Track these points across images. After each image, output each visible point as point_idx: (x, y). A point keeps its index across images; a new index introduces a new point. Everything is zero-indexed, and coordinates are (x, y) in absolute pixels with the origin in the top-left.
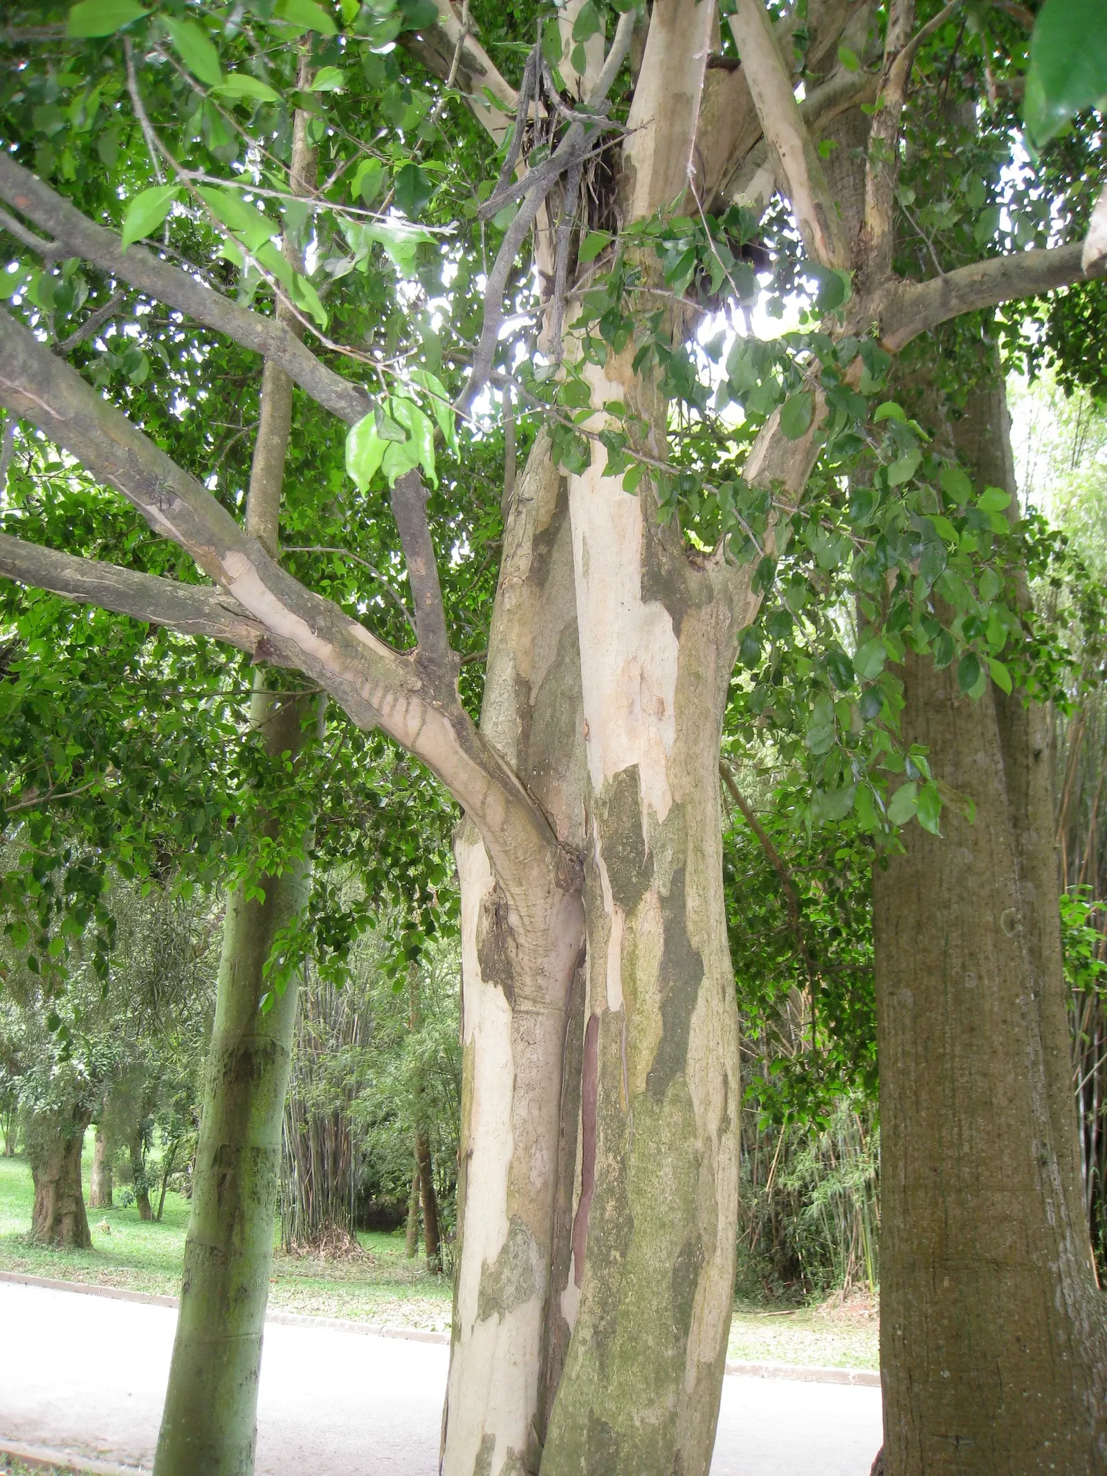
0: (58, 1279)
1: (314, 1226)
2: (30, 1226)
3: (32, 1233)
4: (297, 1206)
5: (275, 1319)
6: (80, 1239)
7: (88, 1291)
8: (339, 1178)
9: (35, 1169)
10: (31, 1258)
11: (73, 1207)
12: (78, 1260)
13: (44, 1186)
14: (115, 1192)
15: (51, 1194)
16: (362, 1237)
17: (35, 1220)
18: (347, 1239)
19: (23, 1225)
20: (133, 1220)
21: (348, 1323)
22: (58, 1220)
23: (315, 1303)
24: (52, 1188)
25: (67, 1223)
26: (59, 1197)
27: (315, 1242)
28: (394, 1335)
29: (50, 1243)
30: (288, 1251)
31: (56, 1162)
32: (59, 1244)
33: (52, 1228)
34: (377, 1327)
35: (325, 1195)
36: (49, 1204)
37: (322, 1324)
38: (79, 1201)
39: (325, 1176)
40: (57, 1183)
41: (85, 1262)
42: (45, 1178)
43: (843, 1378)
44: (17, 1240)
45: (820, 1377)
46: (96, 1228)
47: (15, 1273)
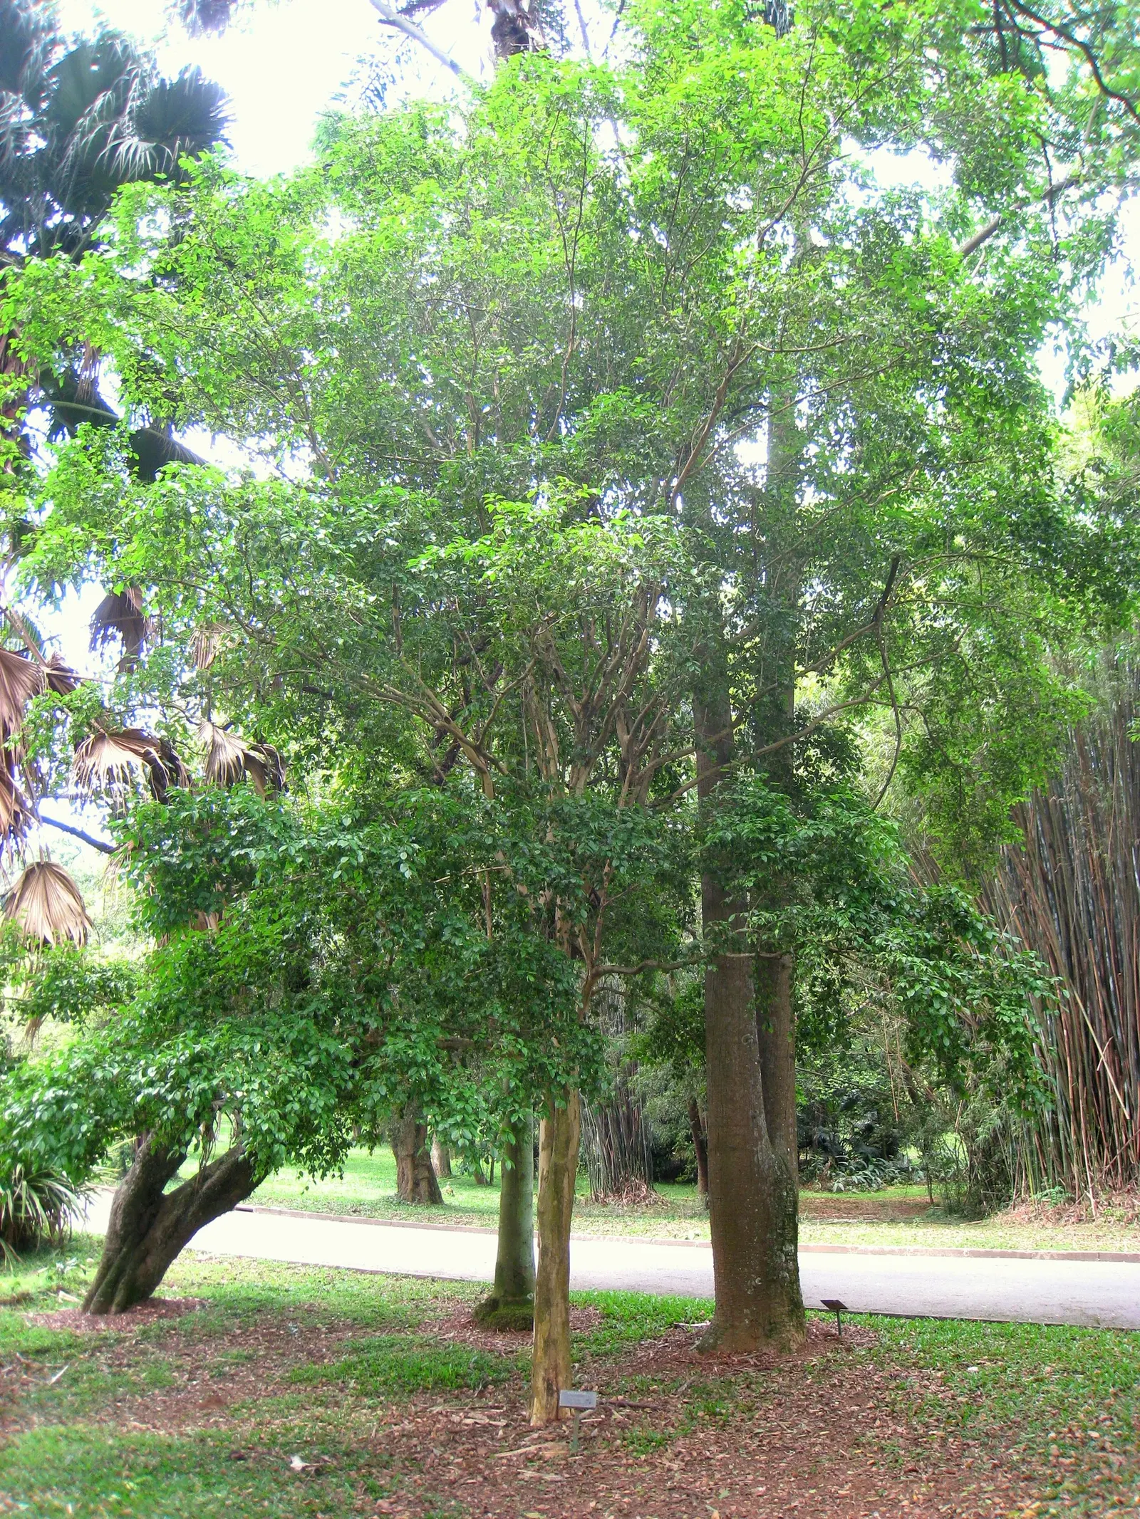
0: (425, 1222)
1: (616, 1179)
2: (396, 1191)
3: (398, 1195)
4: (601, 1164)
5: (579, 1239)
6: (434, 1198)
7: (446, 1229)
8: (633, 1138)
9: (395, 1147)
10: (402, 1211)
11: (426, 1174)
12: (434, 1210)
13: (403, 1159)
14: (453, 1163)
15: (409, 1165)
16: (657, 1186)
17: (399, 1186)
18: (644, 1188)
19: (392, 1191)
20: (471, 1186)
21: (628, 1237)
22: (416, 1184)
23: (607, 1227)
24: (409, 1160)
25: (424, 1186)
26: (415, 1167)
27: (618, 1192)
28: (662, 1243)
29: (413, 1200)
30: (597, 1200)
31: (410, 1141)
32: (419, 1202)
33: (413, 1190)
34: (648, 1239)
35: (623, 1154)
36: (409, 1172)
37: (611, 1240)
38: (429, 1168)
39: (621, 1137)
40: (413, 1157)
41: (442, 1212)
42: (403, 1153)
43: (960, 1253)
44: (388, 1200)
45: (944, 1254)
46: (445, 1190)
47: (394, 1221)
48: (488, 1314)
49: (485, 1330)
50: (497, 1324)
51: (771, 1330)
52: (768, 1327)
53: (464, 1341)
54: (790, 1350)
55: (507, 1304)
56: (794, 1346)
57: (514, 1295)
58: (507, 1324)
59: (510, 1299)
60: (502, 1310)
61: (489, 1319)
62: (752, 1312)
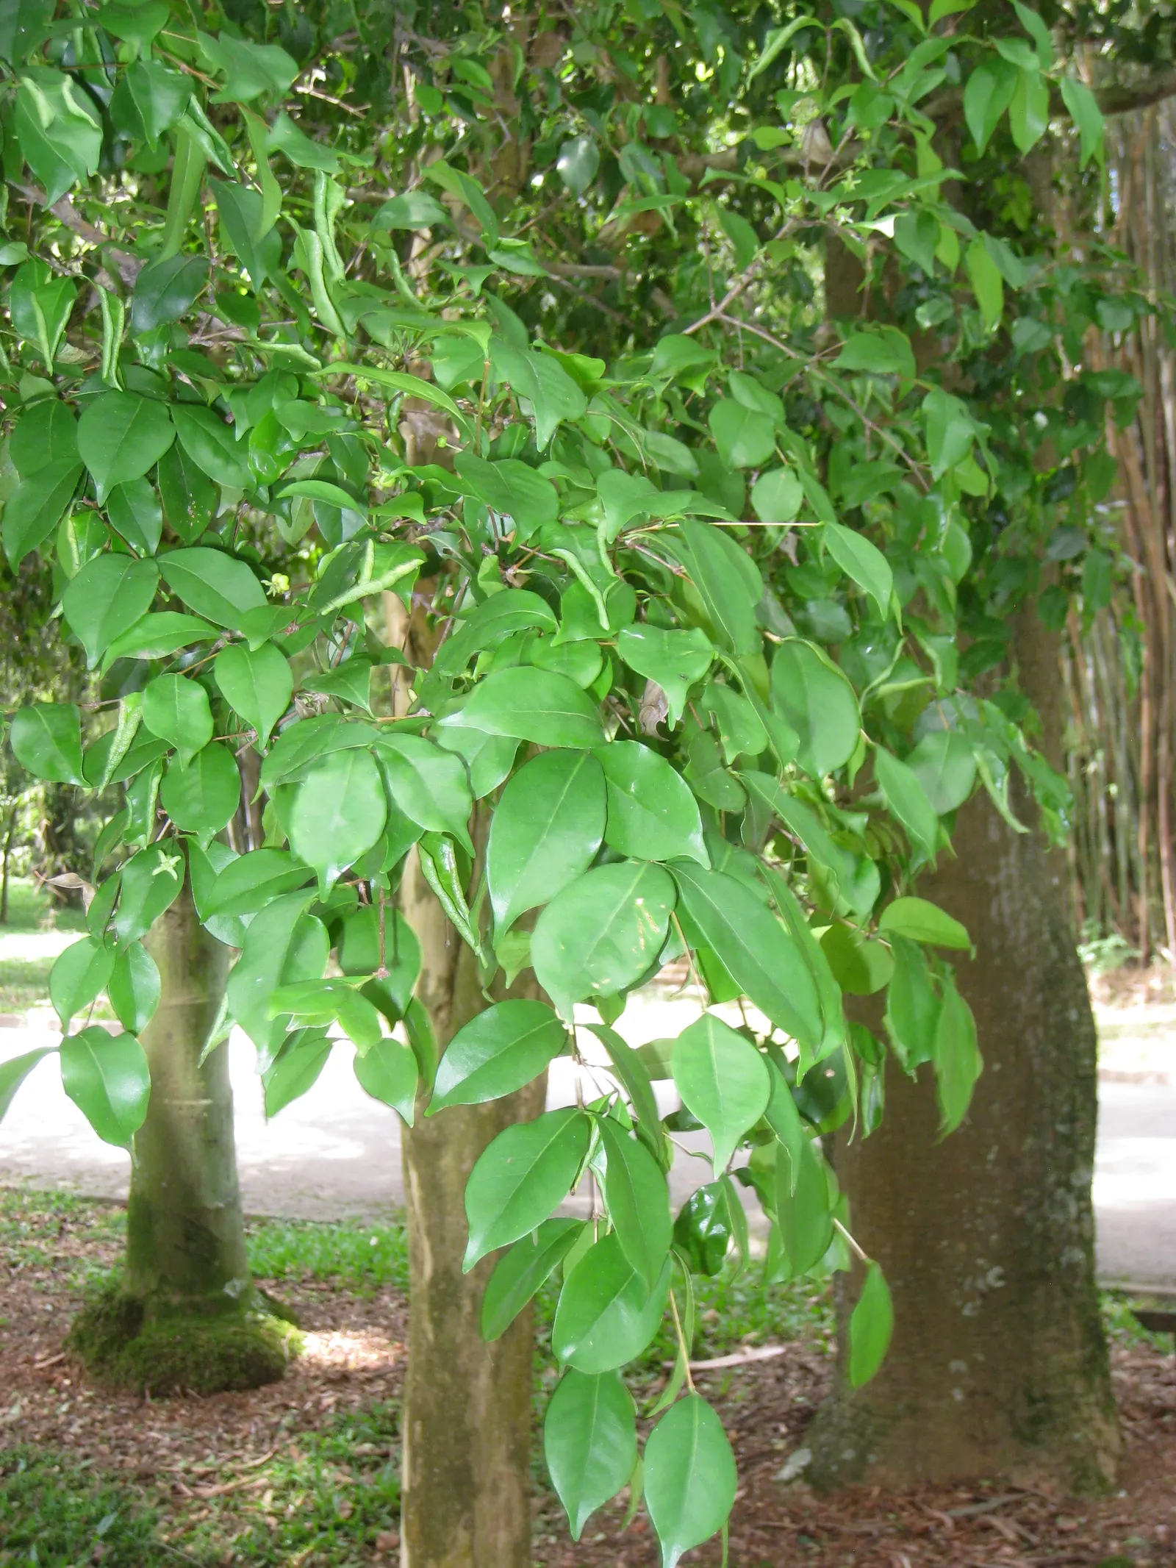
48: (116, 1342)
49: (111, 1391)
50: (145, 1376)
51: (1035, 1421)
52: (1024, 1412)
53: (54, 1436)
54: (1102, 1480)
55: (167, 1312)
56: (1108, 1467)
57: (187, 1288)
58: (174, 1376)
59: (176, 1299)
60: (154, 1331)
61: (123, 1360)
62: (973, 1365)
